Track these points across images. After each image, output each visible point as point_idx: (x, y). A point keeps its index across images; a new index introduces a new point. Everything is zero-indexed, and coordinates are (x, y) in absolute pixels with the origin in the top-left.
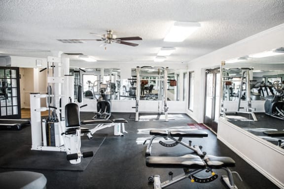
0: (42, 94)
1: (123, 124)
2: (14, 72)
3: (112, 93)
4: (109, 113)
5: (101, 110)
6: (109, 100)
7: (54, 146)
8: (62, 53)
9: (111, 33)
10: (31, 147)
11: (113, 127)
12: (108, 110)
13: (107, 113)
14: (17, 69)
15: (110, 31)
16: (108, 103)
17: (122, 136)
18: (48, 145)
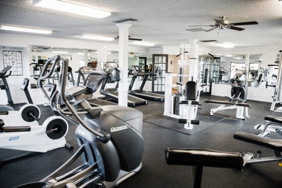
0: (174, 73)
1: (247, 108)
2: (164, 58)
3: (252, 80)
4: (243, 99)
5: (234, 95)
6: (244, 86)
7: (178, 115)
8: (198, 40)
9: (224, 19)
10: (163, 113)
11: (236, 110)
12: (242, 96)
13: (240, 99)
14: (167, 56)
15: (222, 18)
16: (243, 89)
17: (243, 119)
18: (174, 113)
